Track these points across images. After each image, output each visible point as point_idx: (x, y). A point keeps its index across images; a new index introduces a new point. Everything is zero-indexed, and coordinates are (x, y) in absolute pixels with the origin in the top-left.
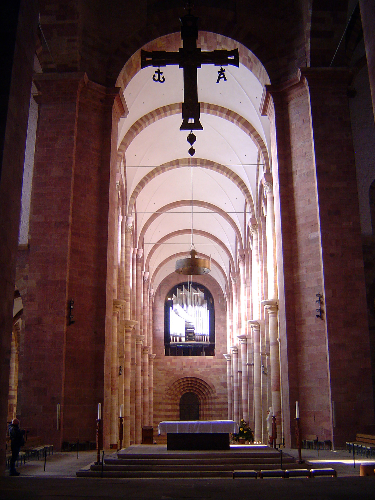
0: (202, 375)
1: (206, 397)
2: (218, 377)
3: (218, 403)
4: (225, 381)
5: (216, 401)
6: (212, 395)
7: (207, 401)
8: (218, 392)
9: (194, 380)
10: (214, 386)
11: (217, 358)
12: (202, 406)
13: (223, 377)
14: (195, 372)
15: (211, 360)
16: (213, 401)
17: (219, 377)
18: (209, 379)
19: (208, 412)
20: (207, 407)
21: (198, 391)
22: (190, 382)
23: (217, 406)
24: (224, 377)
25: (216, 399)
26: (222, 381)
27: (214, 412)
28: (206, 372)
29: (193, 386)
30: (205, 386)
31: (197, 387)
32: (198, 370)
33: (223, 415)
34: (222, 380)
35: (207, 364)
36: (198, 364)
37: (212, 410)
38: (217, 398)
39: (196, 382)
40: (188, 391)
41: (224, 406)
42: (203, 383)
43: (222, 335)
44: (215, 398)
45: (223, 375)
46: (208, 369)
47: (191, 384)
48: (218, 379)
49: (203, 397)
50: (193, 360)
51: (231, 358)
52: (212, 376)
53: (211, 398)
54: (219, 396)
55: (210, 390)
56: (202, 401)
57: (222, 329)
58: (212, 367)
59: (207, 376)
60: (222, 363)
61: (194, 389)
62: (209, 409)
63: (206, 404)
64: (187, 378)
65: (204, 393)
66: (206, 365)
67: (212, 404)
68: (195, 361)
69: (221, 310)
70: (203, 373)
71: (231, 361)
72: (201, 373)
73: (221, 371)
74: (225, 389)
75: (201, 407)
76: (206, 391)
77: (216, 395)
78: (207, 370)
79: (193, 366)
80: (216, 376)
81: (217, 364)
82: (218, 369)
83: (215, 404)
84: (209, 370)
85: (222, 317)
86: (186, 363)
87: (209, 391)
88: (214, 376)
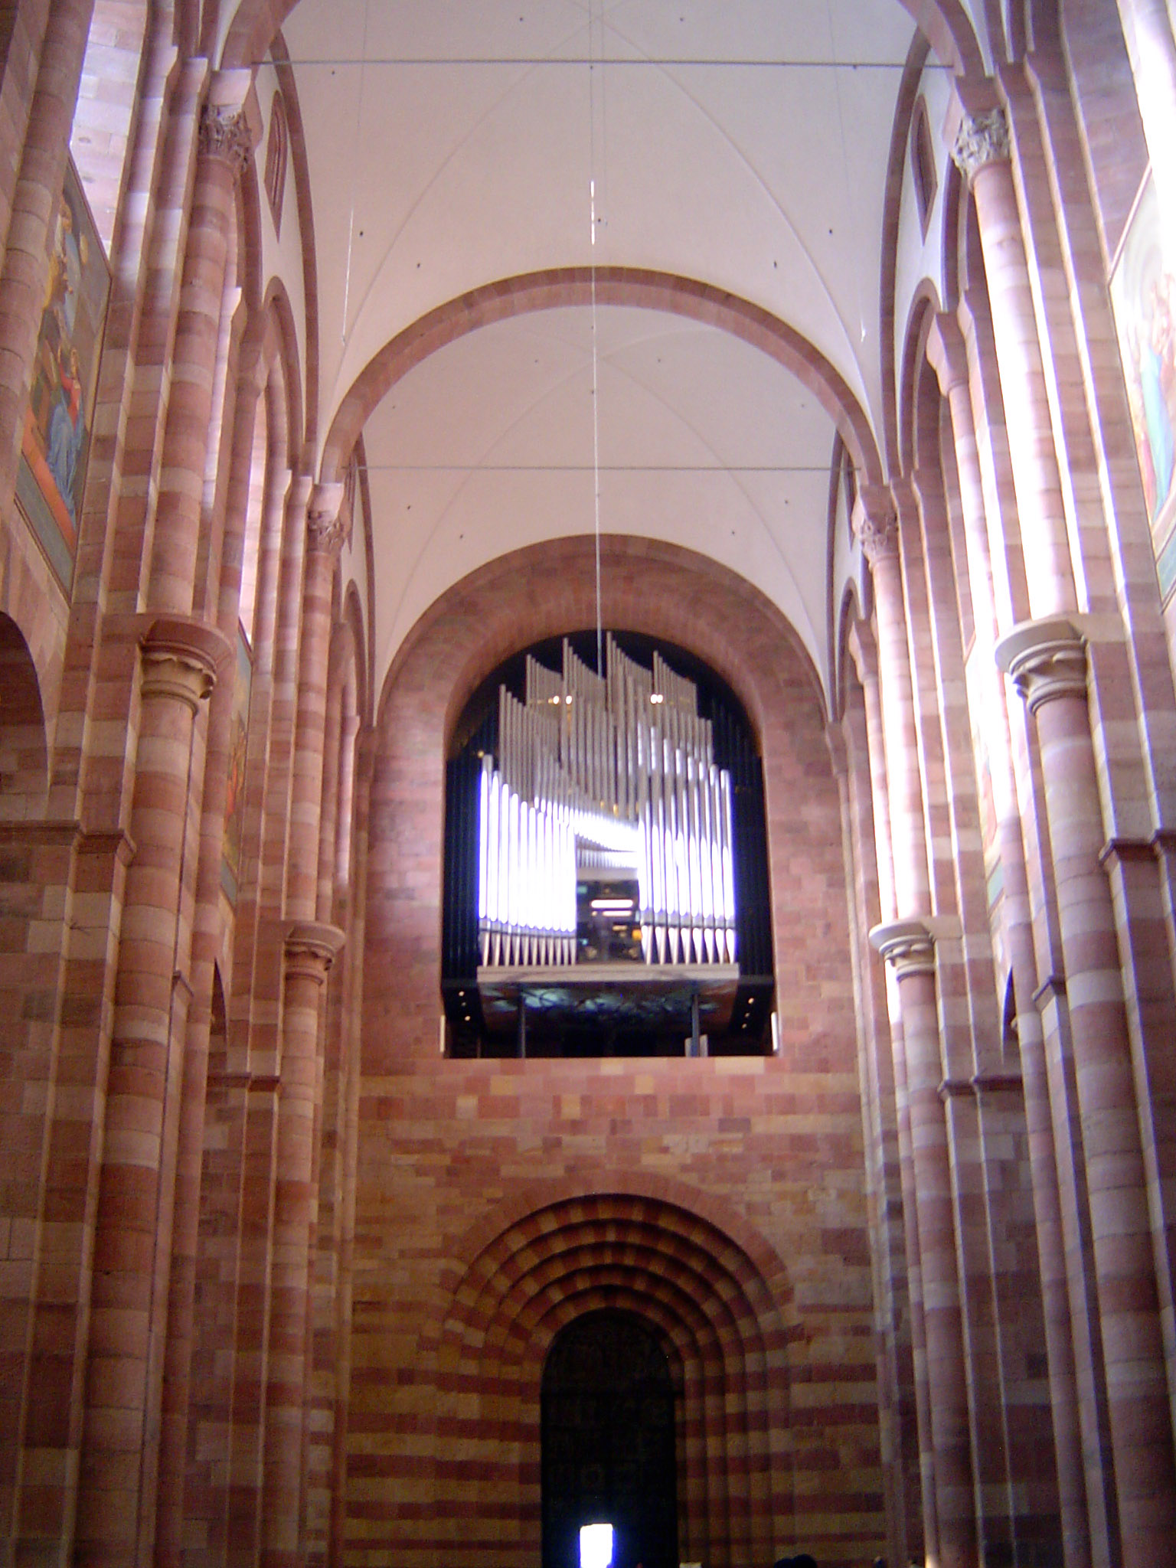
0: (691, 1179)
1: (724, 1334)
2: (806, 1192)
3: (810, 1375)
4: (851, 1221)
5: (796, 1355)
6: (766, 1320)
7: (732, 1365)
8: (803, 1293)
9: (637, 1215)
10: (772, 1255)
11: (793, 1070)
12: (691, 1404)
13: (833, 1193)
14: (650, 1161)
15: (746, 1082)
16: (775, 1359)
17: (811, 1197)
18: (741, 1209)
19: (734, 1444)
20: (732, 1404)
21: (662, 1295)
22: (611, 1236)
23: (803, 1395)
24: (841, 1194)
25: (794, 1346)
26: (834, 1223)
27: (779, 1440)
28: (722, 1158)
29: (629, 1261)
30: (712, 1263)
31: (657, 1268)
32: (665, 1150)
33: (846, 1453)
34: (832, 1212)
35: (728, 1107)
36: (664, 1108)
37: (763, 1421)
38: (799, 1334)
39: (649, 1229)
40: (595, 1304)
41: (856, 1393)
42: (698, 1238)
43: (820, 924)
44: (784, 1337)
45: (835, 1180)
46: (731, 1142)
47: (619, 1247)
48: (804, 1207)
49: (702, 1337)
50: (628, 1080)
51: (929, 953)
52: (761, 1186)
53: (760, 1343)
54: (814, 1320)
55: (750, 1288)
56: (690, 1370)
57: (815, 886)
58: (760, 1127)
59: (724, 1189)
60: (822, 1103)
61: (640, 1285)
62: (743, 1423)
63: (721, 1386)
64: (590, 1202)
65: (710, 1308)
66: (717, 1113)
67: (763, 1380)
68: (644, 1086)
69: (807, 773)
70: (700, 1164)
71: (933, 974)
72: (685, 1168)
73: (823, 1155)
74: (852, 1274)
75: (689, 1411)
76: (719, 1298)
77: (792, 1316)
78: (726, 1149)
79: (629, 1122)
80: (789, 1186)
81: (790, 1105)
82: (801, 1143)
83: (784, 1377)
84: (737, 1150)
85: (813, 813)
86: (585, 1101)
87: (741, 1296)
88: (778, 1187)
